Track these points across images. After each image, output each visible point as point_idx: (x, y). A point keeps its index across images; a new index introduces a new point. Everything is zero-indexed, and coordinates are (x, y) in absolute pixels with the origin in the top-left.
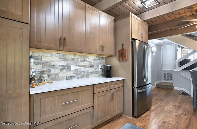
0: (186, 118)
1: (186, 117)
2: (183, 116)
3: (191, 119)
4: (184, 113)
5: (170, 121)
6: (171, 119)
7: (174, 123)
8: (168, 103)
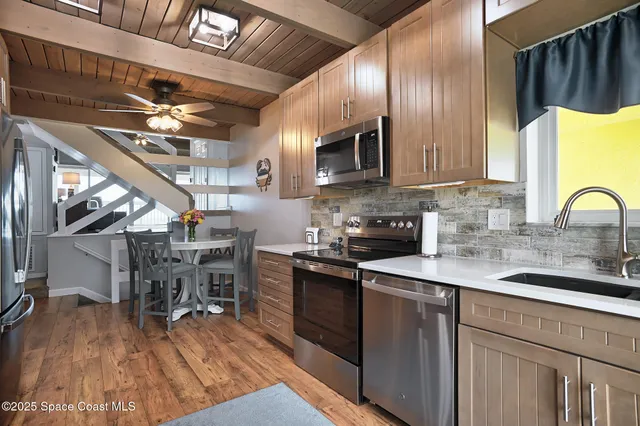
0: (146, 356)
1: (142, 354)
2: (135, 356)
3: (152, 352)
4: (132, 347)
5: (117, 384)
6: (118, 377)
7: (131, 381)
8: (68, 342)
